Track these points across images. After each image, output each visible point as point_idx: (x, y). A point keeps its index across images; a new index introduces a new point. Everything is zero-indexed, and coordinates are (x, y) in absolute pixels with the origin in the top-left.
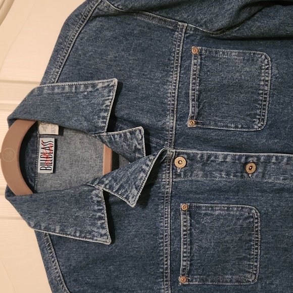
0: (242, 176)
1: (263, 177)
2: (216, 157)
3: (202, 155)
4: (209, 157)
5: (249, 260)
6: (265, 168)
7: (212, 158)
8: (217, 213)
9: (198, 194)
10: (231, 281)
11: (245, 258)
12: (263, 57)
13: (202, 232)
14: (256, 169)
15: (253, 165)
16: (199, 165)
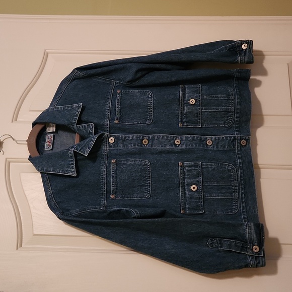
0: (141, 146)
1: (152, 146)
2: (129, 137)
3: (122, 136)
4: (125, 137)
5: (146, 186)
6: (152, 142)
7: (127, 138)
8: (129, 163)
9: (121, 156)
10: (137, 197)
11: (143, 185)
12: (149, 92)
13: (122, 172)
14: (148, 143)
15: (146, 140)
16: (121, 141)
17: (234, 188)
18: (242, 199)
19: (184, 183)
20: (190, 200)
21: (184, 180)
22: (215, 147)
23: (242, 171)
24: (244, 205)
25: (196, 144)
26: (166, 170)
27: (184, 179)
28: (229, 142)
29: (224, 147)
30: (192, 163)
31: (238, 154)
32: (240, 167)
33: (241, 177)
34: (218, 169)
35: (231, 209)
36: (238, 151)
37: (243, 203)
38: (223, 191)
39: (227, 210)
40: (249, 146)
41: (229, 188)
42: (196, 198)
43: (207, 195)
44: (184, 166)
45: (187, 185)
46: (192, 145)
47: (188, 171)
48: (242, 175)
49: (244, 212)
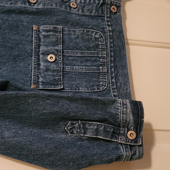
17: (101, 60)
18: (112, 74)
19: (39, 51)
20: (46, 73)
21: (39, 48)
22: (80, 11)
23: (111, 40)
24: (113, 80)
25: (56, 4)
26: (16, 34)
27: (39, 46)
28: (97, 6)
29: (91, 12)
30: (51, 27)
31: (108, 21)
32: (110, 35)
33: (111, 47)
34: (82, 37)
35: (98, 85)
36: (107, 18)
37: (112, 78)
38: (88, 64)
39: (93, 86)
40: (120, 14)
41: (96, 60)
42: (54, 71)
43: (68, 68)
44: (39, 31)
45: (42, 54)
46: (52, 5)
47: (45, 36)
48: (112, 45)
49: (114, 89)
